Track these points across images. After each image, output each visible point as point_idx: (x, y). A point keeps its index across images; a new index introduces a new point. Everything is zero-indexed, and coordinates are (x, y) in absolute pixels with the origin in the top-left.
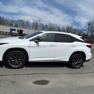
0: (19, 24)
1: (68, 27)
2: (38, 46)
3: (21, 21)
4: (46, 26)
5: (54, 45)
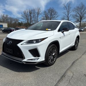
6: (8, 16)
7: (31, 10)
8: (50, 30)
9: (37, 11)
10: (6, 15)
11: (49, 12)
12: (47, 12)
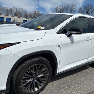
1: (35, 12)
2: (72, 42)
4: (11, 10)
6: (40, 13)
7: (64, 6)
8: (43, 28)
9: (71, 7)
10: (38, 12)
11: (85, 9)
12: (83, 9)
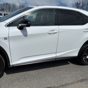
0: (5, 8)
3: (7, 4)
5: (55, 31)
